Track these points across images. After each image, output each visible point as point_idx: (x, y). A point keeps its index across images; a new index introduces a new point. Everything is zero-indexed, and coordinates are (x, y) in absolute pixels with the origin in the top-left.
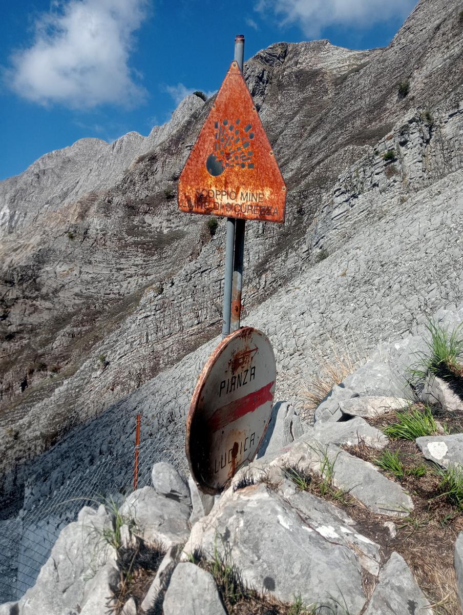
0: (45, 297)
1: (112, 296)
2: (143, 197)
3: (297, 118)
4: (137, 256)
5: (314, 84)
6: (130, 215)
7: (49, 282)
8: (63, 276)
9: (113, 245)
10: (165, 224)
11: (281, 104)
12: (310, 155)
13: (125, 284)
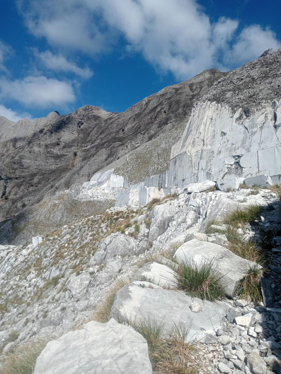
0: (25, 168)
1: (47, 169)
2: (49, 143)
3: (95, 129)
4: (52, 160)
5: (99, 120)
6: (46, 148)
7: (26, 164)
8: (29, 163)
9: (43, 156)
10: (58, 152)
11: (90, 124)
12: (102, 140)
13: (51, 167)
